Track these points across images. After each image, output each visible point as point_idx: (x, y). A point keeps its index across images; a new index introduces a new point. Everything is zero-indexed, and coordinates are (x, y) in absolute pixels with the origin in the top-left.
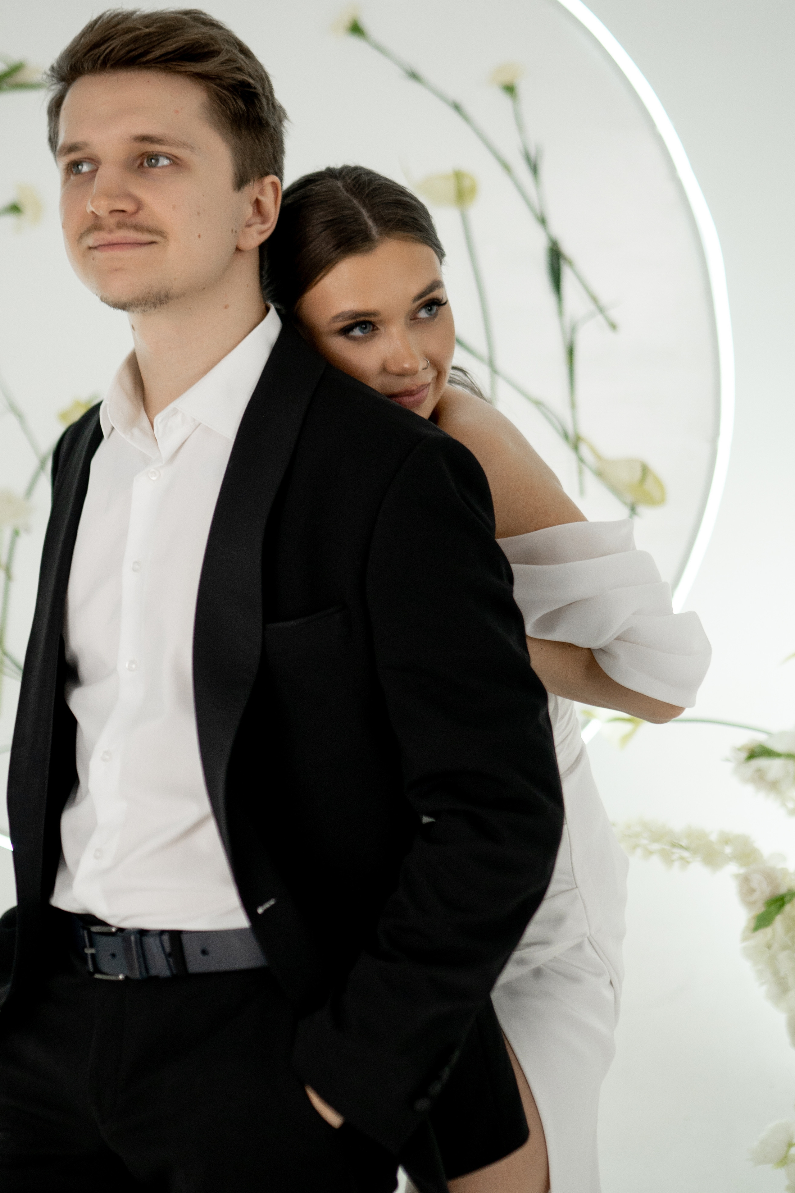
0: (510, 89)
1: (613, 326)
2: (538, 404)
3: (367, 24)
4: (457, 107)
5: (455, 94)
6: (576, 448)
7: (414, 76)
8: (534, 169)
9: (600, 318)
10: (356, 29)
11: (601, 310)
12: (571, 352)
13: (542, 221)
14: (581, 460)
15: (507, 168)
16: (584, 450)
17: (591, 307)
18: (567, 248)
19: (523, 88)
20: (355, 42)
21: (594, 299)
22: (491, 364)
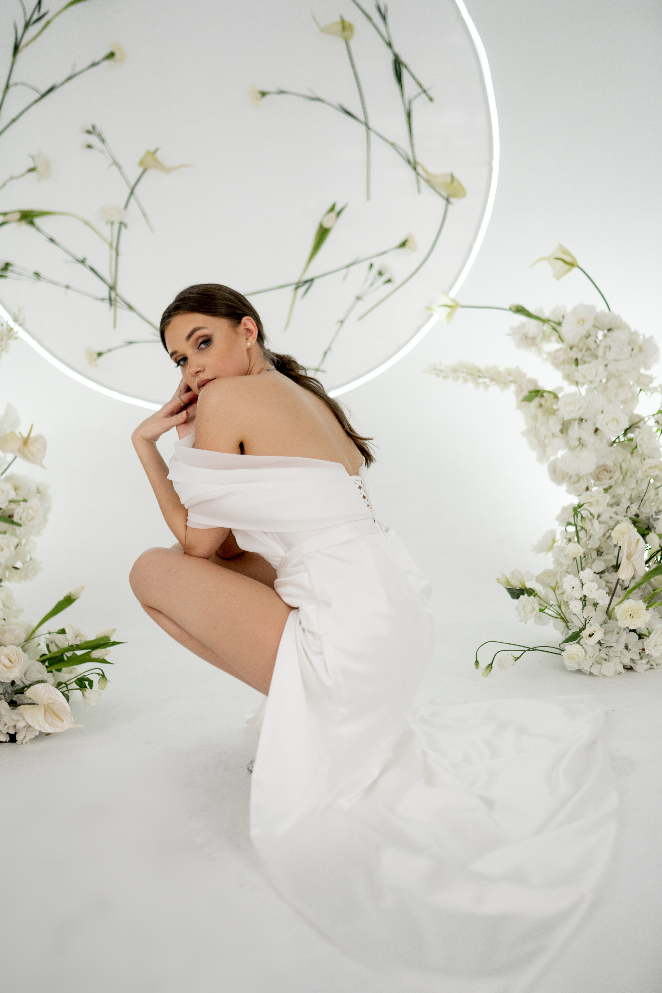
1: (431, 99)
2: (393, 145)
6: (415, 168)
8: (384, 18)
9: (424, 95)
11: (424, 91)
12: (409, 115)
13: (390, 45)
14: (418, 174)
15: (369, 18)
16: (419, 169)
17: (419, 90)
18: (404, 58)
21: (420, 86)
22: (366, 124)
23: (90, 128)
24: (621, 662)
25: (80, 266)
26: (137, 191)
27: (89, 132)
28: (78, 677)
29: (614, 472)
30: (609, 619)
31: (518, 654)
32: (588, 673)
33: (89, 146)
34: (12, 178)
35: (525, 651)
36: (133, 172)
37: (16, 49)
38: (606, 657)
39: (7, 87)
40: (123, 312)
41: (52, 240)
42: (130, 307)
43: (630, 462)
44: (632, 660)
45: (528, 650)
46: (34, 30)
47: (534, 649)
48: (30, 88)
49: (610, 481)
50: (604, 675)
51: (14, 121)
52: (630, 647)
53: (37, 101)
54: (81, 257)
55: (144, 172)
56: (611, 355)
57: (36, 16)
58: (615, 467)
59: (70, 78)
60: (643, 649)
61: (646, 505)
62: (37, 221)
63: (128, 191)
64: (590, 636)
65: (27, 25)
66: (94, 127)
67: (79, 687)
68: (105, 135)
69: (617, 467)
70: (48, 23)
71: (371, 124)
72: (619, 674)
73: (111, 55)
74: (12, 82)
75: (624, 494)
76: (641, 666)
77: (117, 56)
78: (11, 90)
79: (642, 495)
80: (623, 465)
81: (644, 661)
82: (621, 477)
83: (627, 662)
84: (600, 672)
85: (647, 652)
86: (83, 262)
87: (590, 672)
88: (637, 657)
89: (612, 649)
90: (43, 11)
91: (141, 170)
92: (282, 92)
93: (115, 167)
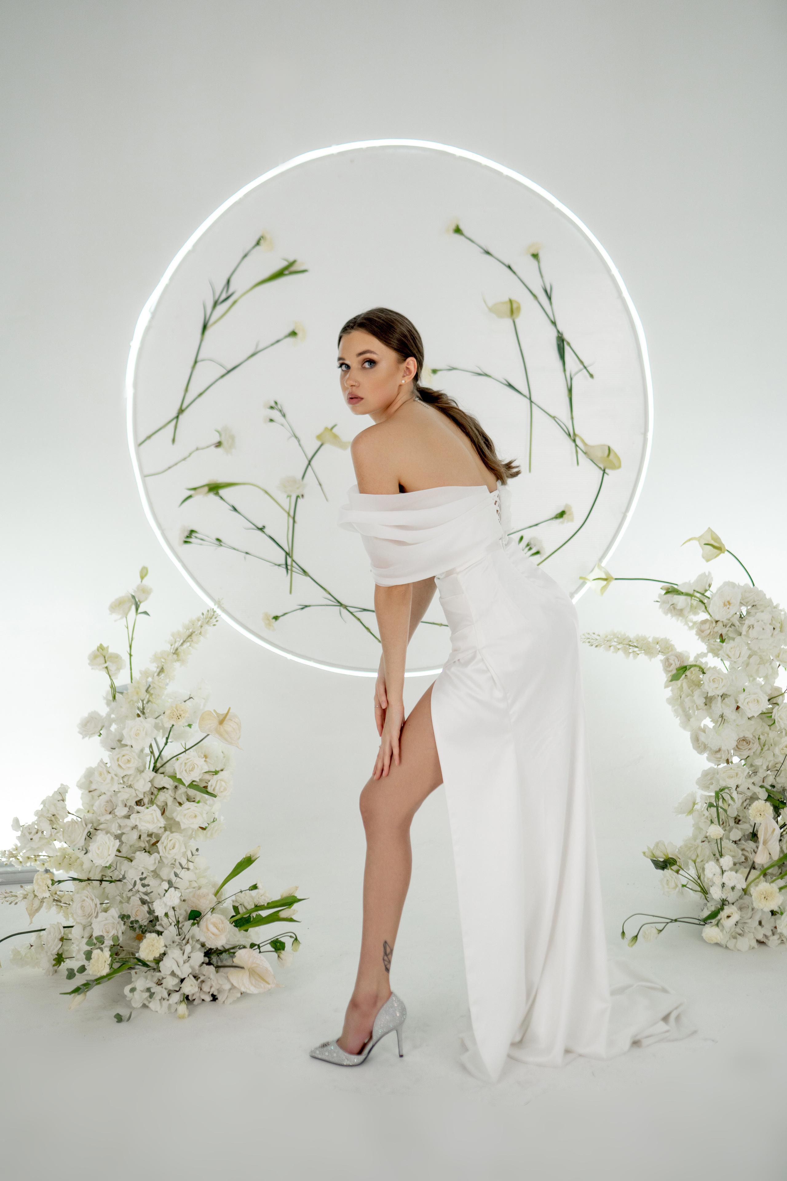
0: (535, 256)
1: (592, 376)
2: (554, 418)
3: (464, 227)
4: (509, 267)
5: (508, 261)
6: (574, 441)
7: (488, 253)
8: (550, 297)
9: (585, 370)
10: (458, 230)
11: (585, 368)
12: (570, 390)
13: (554, 323)
14: (576, 446)
15: (536, 297)
16: (578, 442)
17: (582, 367)
18: (567, 336)
19: (542, 255)
20: (457, 236)
21: (582, 362)
22: (530, 399)
23: (273, 404)
24: (755, 938)
25: (259, 532)
26: (313, 463)
27: (272, 408)
28: (273, 939)
29: (753, 743)
30: (745, 894)
31: (662, 926)
32: (725, 946)
33: (271, 420)
34: (197, 449)
35: (668, 923)
36: (311, 446)
37: (205, 327)
38: (741, 932)
39: (196, 362)
40: (298, 577)
41: (235, 509)
42: (304, 572)
43: (768, 734)
44: (766, 936)
45: (671, 922)
46: (221, 309)
47: (676, 920)
48: (217, 364)
49: (749, 752)
50: (738, 950)
51: (201, 394)
52: (763, 923)
53: (223, 376)
54: (260, 526)
55: (322, 445)
56: (753, 633)
57: (224, 296)
58: (754, 738)
59: (253, 355)
60: (776, 927)
61: (781, 775)
62: (222, 492)
63: (307, 462)
64: (728, 917)
65: (216, 304)
66: (276, 403)
67: (274, 950)
68: (286, 410)
69: (755, 738)
70: (235, 302)
71: (535, 399)
72: (753, 948)
73: (293, 334)
74: (200, 357)
75: (762, 765)
76: (774, 941)
77: (300, 335)
78: (199, 365)
79: (778, 766)
80: (761, 737)
81: (776, 937)
82: (760, 748)
83: (760, 937)
84: (735, 946)
85: (779, 930)
86: (262, 529)
87: (726, 946)
88: (769, 933)
89: (747, 925)
90: (230, 292)
91: (319, 443)
92: (453, 369)
93: (294, 439)
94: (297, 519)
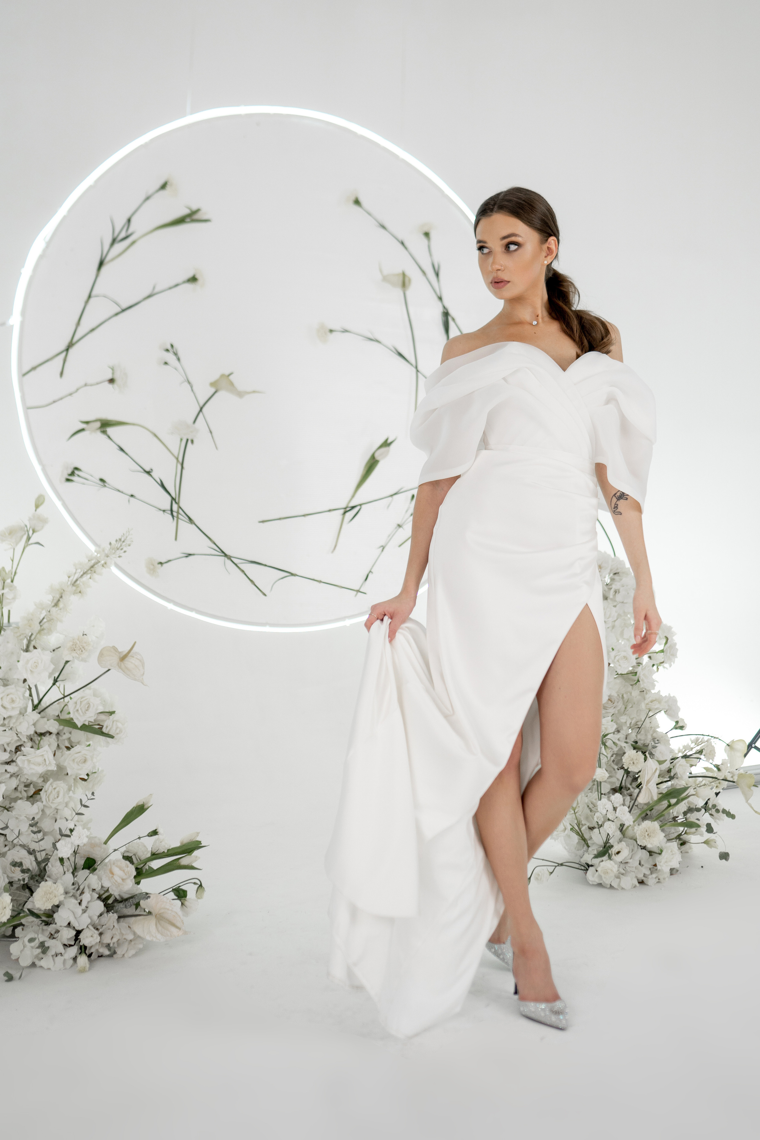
0: (427, 235)
3: (362, 200)
4: (402, 243)
5: (401, 237)
7: (383, 227)
8: (437, 275)
10: (357, 202)
13: (440, 299)
15: (424, 273)
18: (451, 312)
19: (432, 235)
20: (356, 208)
22: (416, 367)
23: (169, 347)
24: (636, 877)
25: (146, 475)
26: (204, 410)
27: (167, 350)
28: (174, 888)
29: (618, 702)
30: (624, 837)
31: (551, 869)
32: (609, 886)
33: (166, 363)
34: (86, 385)
35: (556, 866)
36: (204, 391)
37: (101, 264)
38: (623, 872)
39: (90, 297)
40: (184, 525)
41: (122, 450)
42: (191, 520)
43: (631, 693)
44: (645, 875)
45: (558, 866)
46: (119, 247)
47: (562, 865)
48: (113, 302)
49: (614, 710)
50: (623, 889)
51: (93, 330)
52: (642, 863)
53: (117, 314)
54: (148, 469)
55: (216, 392)
56: (619, 598)
57: (123, 235)
58: (618, 697)
59: (149, 296)
60: (655, 865)
61: (642, 733)
62: (110, 430)
63: (198, 409)
64: (618, 853)
65: (114, 241)
66: (172, 346)
67: (177, 898)
68: (180, 354)
69: (620, 697)
70: (133, 243)
71: (419, 368)
72: (634, 887)
73: (193, 279)
74: (94, 293)
75: (626, 722)
76: (651, 880)
77: (200, 282)
78: (92, 300)
79: (640, 724)
80: (625, 696)
81: (654, 876)
82: (623, 707)
83: (641, 876)
84: (619, 885)
85: (659, 867)
86: (148, 473)
87: (611, 885)
88: (648, 872)
89: (629, 865)
90: (130, 231)
91: (213, 390)
92: (346, 331)
93: (186, 384)
94: (185, 465)
